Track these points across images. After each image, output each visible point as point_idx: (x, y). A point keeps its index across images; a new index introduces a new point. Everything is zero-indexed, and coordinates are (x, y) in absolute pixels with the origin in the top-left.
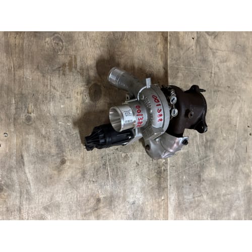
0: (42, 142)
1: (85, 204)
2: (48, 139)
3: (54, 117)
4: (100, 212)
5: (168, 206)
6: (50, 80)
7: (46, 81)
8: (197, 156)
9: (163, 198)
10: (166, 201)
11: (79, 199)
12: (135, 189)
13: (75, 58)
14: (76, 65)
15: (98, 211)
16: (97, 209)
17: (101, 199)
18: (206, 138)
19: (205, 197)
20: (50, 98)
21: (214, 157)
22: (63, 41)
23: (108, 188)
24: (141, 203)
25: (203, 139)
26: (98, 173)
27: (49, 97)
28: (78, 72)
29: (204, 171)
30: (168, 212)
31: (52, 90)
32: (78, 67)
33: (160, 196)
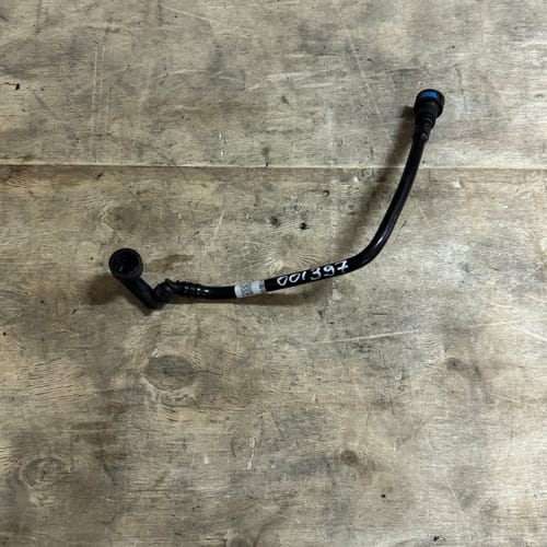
0: (299, 512)
1: (461, 402)
2: (291, 496)
3: (234, 481)
4: (483, 360)
5: (479, 170)
6: (140, 491)
7: (141, 503)
8: (346, 79)
9: (457, 185)
10: (465, 174)
11: (447, 418)
12: (429, 264)
13: (80, 426)
14: (98, 424)
15: (480, 366)
16: (477, 370)
17: (449, 356)
18: (294, 51)
19: (461, 56)
20: (186, 492)
21: (349, 27)
22: (35, 458)
23: (422, 338)
24: (466, 248)
25: (297, 61)
26: (382, 364)
27: (182, 495)
28: (115, 419)
29: (387, 57)
30: (496, 170)
31: (164, 485)
32: (104, 419)
33: (452, 192)
